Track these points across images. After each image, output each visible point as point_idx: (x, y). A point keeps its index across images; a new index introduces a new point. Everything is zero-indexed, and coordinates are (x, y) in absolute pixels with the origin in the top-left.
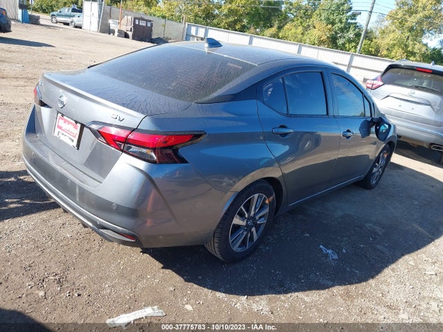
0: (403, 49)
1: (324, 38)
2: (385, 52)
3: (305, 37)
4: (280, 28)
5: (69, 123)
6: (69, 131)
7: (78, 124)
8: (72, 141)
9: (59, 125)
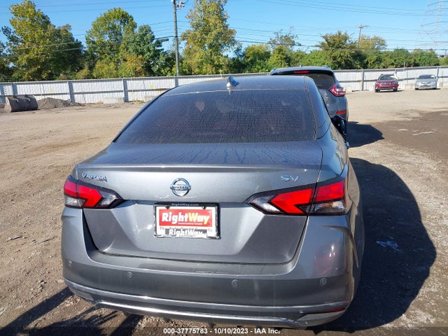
0: (210, 64)
1: (139, 68)
2: (197, 70)
3: (120, 72)
4: (91, 68)
5: (184, 212)
6: (188, 223)
7: (208, 208)
8: (205, 232)
9: (164, 219)
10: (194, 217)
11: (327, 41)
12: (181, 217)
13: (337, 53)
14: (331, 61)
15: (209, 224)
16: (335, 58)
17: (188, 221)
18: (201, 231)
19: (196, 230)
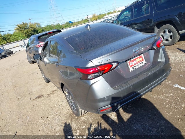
5: (135, 60)
6: (138, 62)
7: (141, 55)
8: (142, 63)
9: (131, 65)
10: (138, 60)
11: (19, 27)
12: (135, 62)
13: (26, 31)
14: (25, 35)
15: (143, 60)
16: (26, 33)
17: (137, 62)
18: (141, 63)
19: (140, 64)
